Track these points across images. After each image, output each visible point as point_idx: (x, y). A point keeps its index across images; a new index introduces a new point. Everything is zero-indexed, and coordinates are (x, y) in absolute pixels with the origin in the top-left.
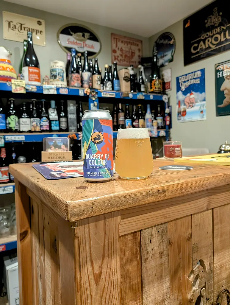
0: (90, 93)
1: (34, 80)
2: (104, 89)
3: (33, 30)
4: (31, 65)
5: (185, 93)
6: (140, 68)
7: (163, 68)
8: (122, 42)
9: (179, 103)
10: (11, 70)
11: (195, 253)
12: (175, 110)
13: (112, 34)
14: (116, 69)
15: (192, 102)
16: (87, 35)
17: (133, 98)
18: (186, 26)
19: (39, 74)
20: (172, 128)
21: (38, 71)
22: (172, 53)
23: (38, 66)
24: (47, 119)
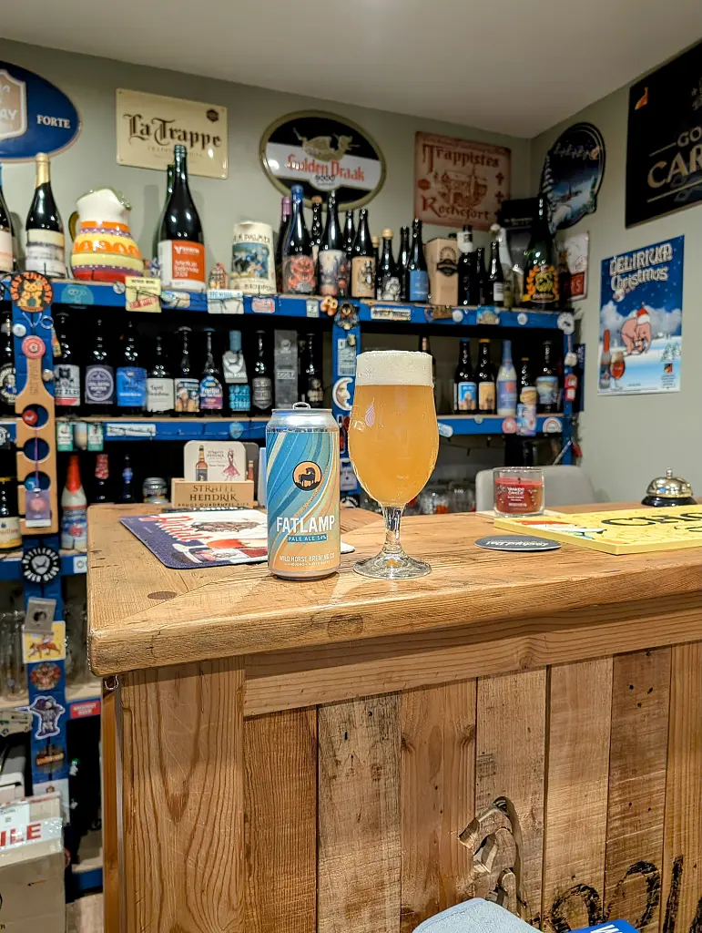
0: (337, 311)
1: (186, 275)
2: (379, 298)
3: (194, 138)
4: (180, 235)
5: (624, 309)
6: (496, 234)
7: (568, 230)
8: (448, 156)
9: (606, 339)
10: (129, 252)
11: (485, 779)
12: (594, 357)
13: (418, 134)
14: (418, 241)
15: (642, 336)
16: (344, 141)
17: (465, 323)
18: (637, 107)
19: (200, 260)
20: (583, 410)
21: (197, 251)
22: (593, 187)
23: (200, 239)
24: (217, 381)
